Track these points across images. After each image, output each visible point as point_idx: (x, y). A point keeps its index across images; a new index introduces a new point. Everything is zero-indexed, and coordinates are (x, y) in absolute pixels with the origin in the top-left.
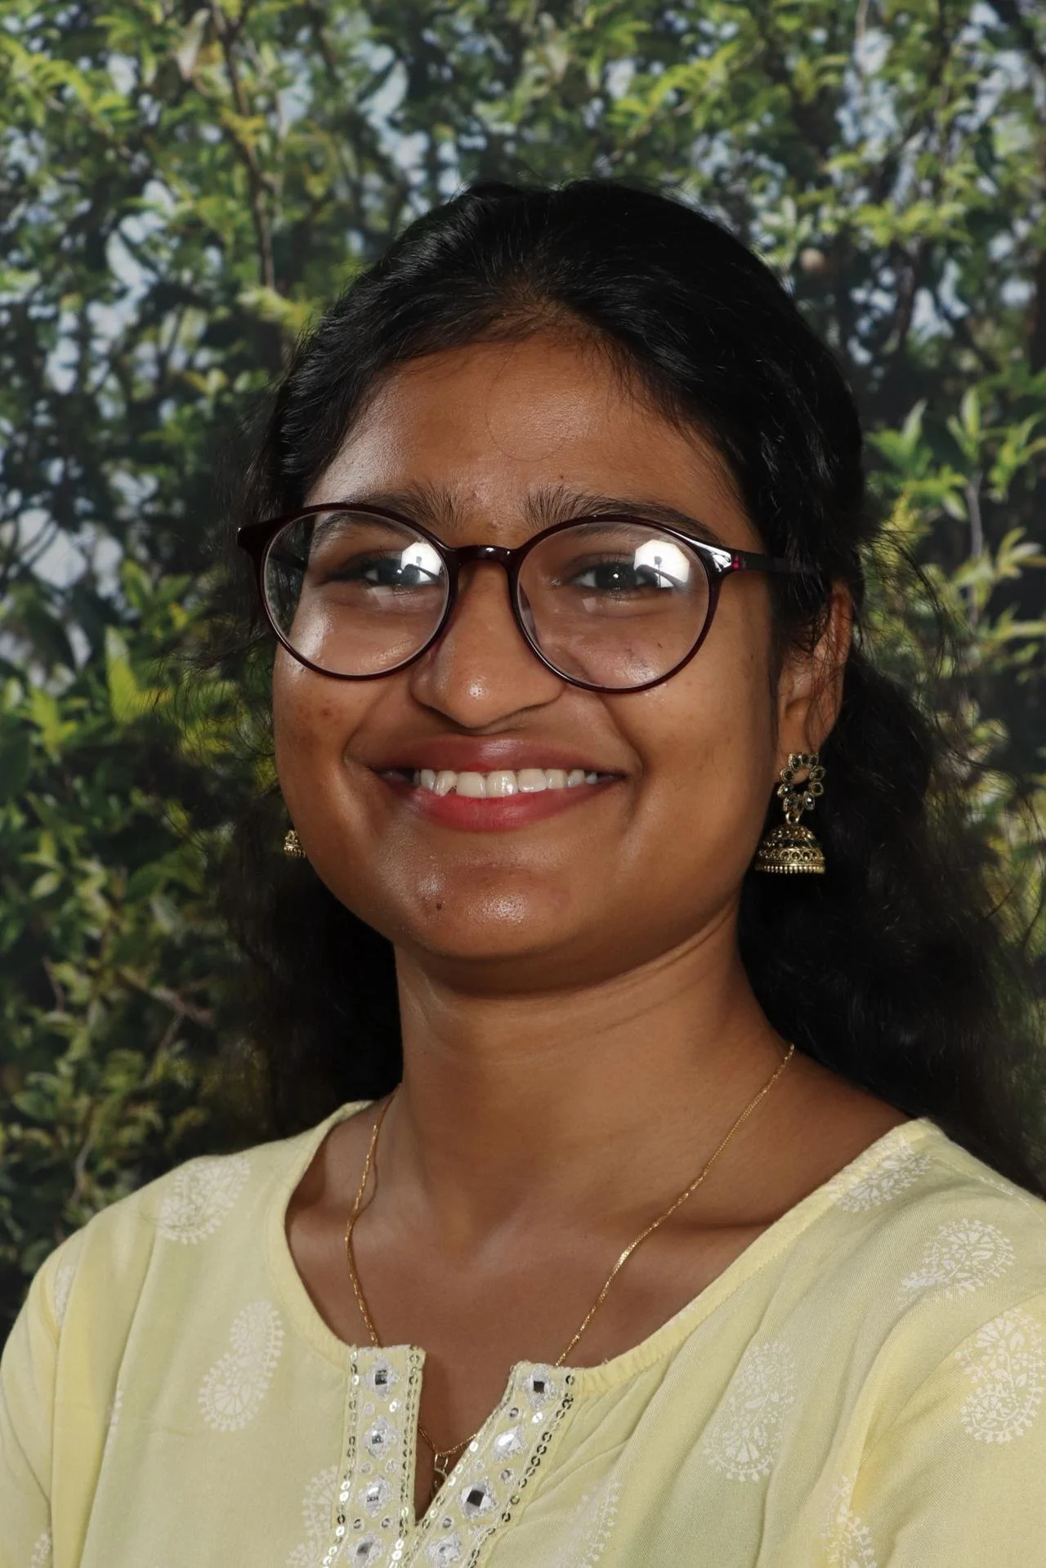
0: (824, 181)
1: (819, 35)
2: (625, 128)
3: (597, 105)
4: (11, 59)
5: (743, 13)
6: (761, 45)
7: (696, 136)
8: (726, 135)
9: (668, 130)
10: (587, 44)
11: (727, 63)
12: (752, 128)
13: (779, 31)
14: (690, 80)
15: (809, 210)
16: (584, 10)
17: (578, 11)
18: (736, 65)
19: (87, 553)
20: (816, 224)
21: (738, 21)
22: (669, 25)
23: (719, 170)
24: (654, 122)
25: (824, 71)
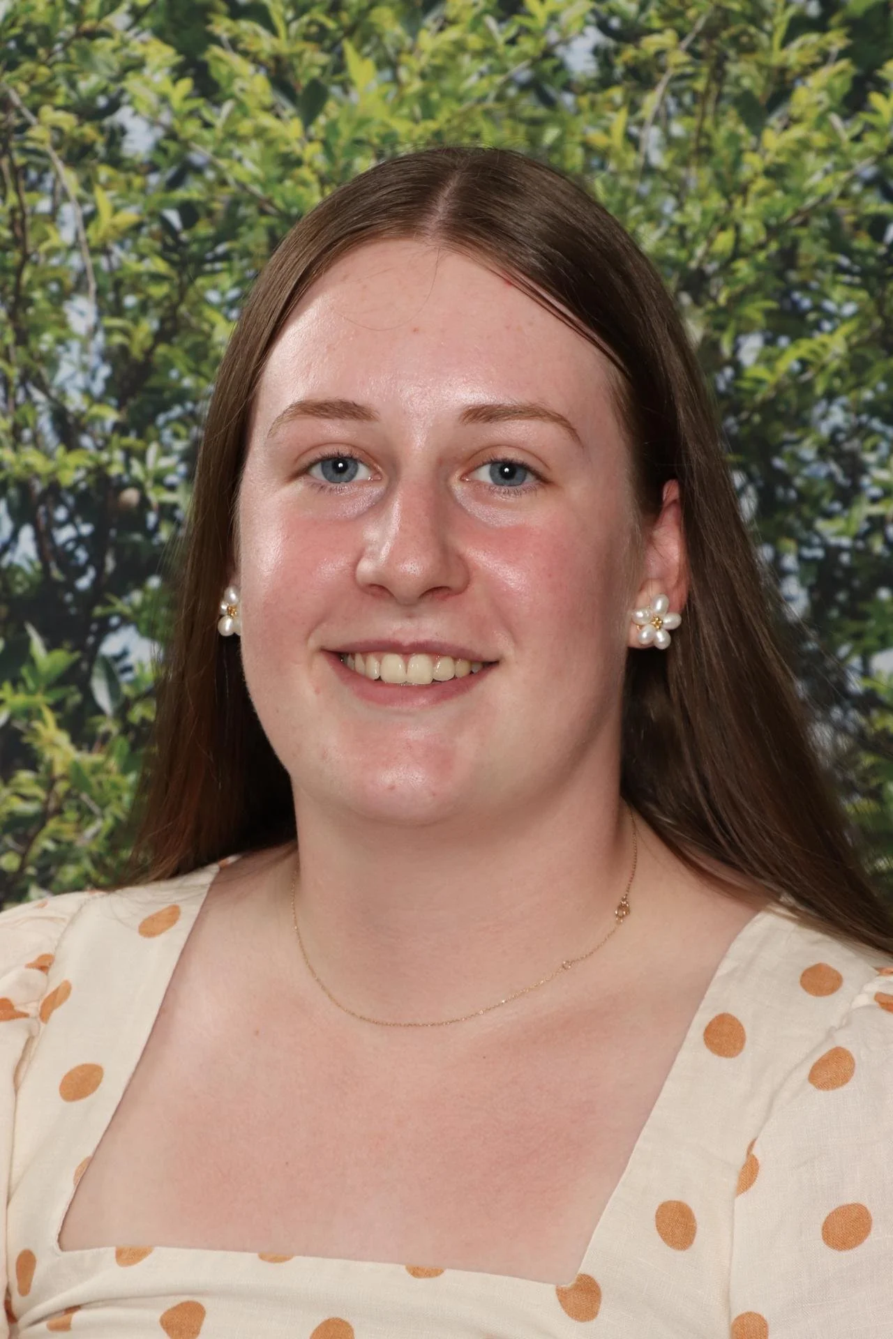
2: (752, 393)
3: (729, 372)
4: (213, 326)
5: (863, 295)
6: (878, 322)
7: (816, 401)
8: (843, 400)
9: (792, 395)
10: (720, 319)
11: (847, 338)
12: (868, 395)
14: (814, 352)
16: (719, 291)
17: (713, 291)
18: (854, 340)
21: (859, 301)
22: (795, 304)
23: (836, 430)
24: (779, 388)
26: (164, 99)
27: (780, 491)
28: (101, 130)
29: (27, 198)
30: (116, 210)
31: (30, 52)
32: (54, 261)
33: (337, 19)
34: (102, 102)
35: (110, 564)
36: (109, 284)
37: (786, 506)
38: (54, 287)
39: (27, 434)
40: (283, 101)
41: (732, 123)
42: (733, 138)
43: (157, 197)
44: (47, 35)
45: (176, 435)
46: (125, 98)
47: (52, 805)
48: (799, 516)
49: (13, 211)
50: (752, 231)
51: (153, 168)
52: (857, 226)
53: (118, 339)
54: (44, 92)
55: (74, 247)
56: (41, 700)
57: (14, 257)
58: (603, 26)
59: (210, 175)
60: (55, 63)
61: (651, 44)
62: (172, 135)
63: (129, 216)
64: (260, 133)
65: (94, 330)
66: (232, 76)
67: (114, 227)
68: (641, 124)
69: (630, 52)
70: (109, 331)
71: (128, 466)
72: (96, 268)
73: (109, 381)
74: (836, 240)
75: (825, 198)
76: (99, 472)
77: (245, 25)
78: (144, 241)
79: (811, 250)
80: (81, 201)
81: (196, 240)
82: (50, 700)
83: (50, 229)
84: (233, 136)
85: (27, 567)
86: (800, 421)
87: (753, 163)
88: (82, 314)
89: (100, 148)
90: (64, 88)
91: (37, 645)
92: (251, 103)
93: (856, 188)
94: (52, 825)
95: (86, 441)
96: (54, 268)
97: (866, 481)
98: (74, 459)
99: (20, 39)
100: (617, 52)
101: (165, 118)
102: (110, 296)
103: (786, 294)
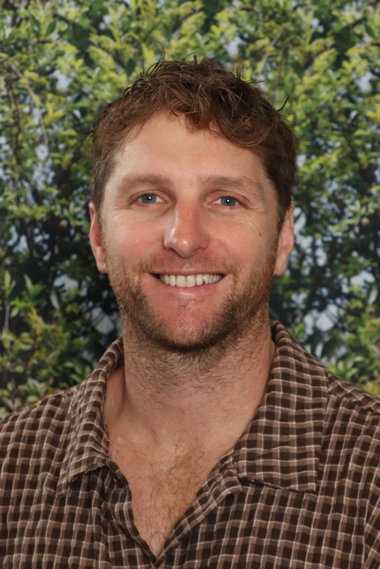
0: (370, 195)
1: (369, 146)
2: (302, 177)
5: (342, 139)
6: (349, 150)
7: (326, 180)
8: (337, 179)
9: (317, 179)
11: (338, 155)
12: (346, 177)
13: (355, 145)
14: (325, 161)
15: (364, 205)
18: (341, 156)
19: (114, 322)
20: (367, 209)
21: (341, 141)
22: (317, 143)
23: (334, 192)
24: (313, 175)
25: (370, 158)
26: (72, 67)
27: (314, 216)
28: (48, 80)
29: (20, 107)
30: (55, 111)
31: (19, 49)
32: (31, 131)
33: (139, 35)
34: (48, 68)
35: (57, 250)
36: (53, 140)
37: (317, 221)
38: (31, 142)
39: (22, 200)
40: (119, 67)
41: (291, 74)
42: (292, 80)
43: (71, 105)
44: (26, 43)
45: (81, 199)
46: (57, 67)
47: (36, 346)
48: (322, 225)
49: (14, 112)
50: (300, 115)
51: (69, 94)
52: (340, 113)
53: (57, 162)
54: (25, 65)
55: (39, 126)
56: (31, 304)
57: (15, 130)
58: (241, 37)
59: (91, 97)
60: (30, 53)
61: (260, 43)
62: (76, 81)
63: (60, 113)
64: (110, 80)
65: (47, 158)
66: (99, 58)
67: (54, 117)
68: (257, 74)
69: (252, 47)
70: (53, 159)
71: (62, 211)
72: (48, 134)
73: (54, 178)
74: (332, 118)
75: (327, 102)
76: (51, 214)
77: (104, 38)
78: (66, 123)
79: (323, 122)
80: (41, 108)
81: (87, 122)
82: (34, 304)
83: (29, 119)
84: (100, 81)
85: (24, 253)
86: (321, 188)
87: (299, 89)
88: (42, 152)
89: (48, 86)
90: (33, 63)
91: (29, 283)
92: (106, 68)
93: (339, 98)
94: (36, 354)
95: (46, 202)
96: (31, 134)
97: (346, 210)
98: (41, 209)
99: (15, 44)
100: (247, 47)
101: (73, 74)
102: (53, 145)
103: (313, 139)
